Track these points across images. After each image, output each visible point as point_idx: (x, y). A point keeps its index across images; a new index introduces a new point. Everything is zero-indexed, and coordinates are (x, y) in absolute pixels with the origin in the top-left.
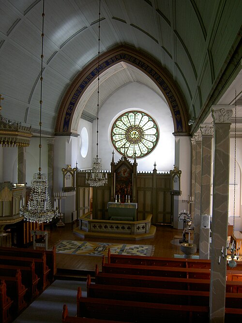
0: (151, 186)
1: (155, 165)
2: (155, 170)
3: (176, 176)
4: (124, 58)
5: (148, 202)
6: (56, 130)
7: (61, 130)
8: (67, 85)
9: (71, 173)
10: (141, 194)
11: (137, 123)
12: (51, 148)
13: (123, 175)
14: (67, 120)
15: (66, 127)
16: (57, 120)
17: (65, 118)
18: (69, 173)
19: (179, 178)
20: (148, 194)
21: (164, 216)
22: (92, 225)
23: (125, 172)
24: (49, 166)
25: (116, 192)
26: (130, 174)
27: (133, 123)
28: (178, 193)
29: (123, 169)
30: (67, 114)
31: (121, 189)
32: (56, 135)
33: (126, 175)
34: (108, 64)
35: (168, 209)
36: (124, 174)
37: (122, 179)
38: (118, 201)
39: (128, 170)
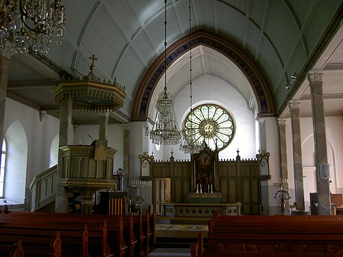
0: (235, 175)
1: (238, 152)
2: (238, 157)
3: (264, 160)
4: (202, 42)
5: (233, 192)
6: (132, 116)
7: (138, 116)
8: (145, 69)
9: (148, 161)
10: (224, 183)
11: (211, 116)
12: (127, 134)
13: (203, 163)
14: (144, 105)
15: (143, 113)
16: (134, 105)
17: (142, 103)
18: (146, 161)
19: (268, 161)
20: (232, 183)
21: (251, 207)
22: (179, 209)
23: (206, 159)
24: (124, 154)
25: (197, 182)
26: (212, 162)
27: (206, 117)
28: (268, 177)
29: (203, 156)
30: (144, 99)
31: (202, 178)
32: (132, 121)
33: (207, 162)
34: (186, 48)
35: (255, 199)
36: (205, 162)
37: (203, 168)
38: (200, 191)
39: (209, 157)
